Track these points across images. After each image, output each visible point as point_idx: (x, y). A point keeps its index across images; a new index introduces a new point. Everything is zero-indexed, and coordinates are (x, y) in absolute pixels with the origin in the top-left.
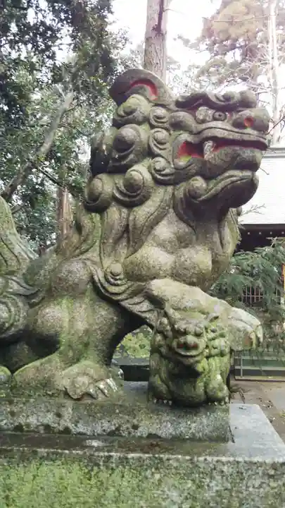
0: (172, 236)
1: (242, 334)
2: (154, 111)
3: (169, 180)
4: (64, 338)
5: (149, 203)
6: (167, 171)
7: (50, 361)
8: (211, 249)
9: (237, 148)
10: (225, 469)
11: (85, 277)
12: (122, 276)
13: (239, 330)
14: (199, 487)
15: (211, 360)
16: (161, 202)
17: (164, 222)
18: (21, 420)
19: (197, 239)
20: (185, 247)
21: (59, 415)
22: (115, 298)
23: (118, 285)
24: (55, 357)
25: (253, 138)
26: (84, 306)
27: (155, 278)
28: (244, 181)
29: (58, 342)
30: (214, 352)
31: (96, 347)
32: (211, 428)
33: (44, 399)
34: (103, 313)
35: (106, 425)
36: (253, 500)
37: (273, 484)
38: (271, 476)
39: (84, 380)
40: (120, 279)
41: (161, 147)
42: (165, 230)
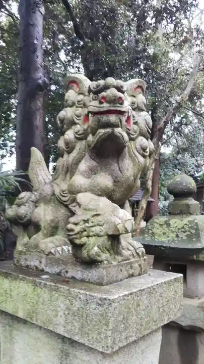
0: (87, 168)
1: (113, 224)
2: (77, 98)
3: (82, 137)
4: (43, 224)
5: (75, 151)
6: (80, 132)
7: (38, 236)
8: (111, 175)
9: (99, 116)
10: (81, 296)
11: (50, 193)
12: (67, 192)
13: (111, 222)
14: (71, 304)
15: (90, 238)
16: (80, 149)
17: (83, 161)
18: (28, 263)
19: (101, 169)
20: (95, 174)
21: (40, 262)
22: (65, 203)
23: (65, 197)
24: (40, 233)
25: (105, 109)
26: (51, 208)
27: (79, 192)
28: (106, 135)
29: (40, 226)
30: (91, 234)
31: (63, 229)
32: (97, 277)
33: (36, 253)
34: (63, 211)
35: (56, 270)
36: (92, 316)
37: (100, 309)
38: (99, 305)
39: (51, 245)
40: (66, 194)
41: (78, 118)
42: (83, 166)
